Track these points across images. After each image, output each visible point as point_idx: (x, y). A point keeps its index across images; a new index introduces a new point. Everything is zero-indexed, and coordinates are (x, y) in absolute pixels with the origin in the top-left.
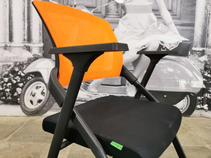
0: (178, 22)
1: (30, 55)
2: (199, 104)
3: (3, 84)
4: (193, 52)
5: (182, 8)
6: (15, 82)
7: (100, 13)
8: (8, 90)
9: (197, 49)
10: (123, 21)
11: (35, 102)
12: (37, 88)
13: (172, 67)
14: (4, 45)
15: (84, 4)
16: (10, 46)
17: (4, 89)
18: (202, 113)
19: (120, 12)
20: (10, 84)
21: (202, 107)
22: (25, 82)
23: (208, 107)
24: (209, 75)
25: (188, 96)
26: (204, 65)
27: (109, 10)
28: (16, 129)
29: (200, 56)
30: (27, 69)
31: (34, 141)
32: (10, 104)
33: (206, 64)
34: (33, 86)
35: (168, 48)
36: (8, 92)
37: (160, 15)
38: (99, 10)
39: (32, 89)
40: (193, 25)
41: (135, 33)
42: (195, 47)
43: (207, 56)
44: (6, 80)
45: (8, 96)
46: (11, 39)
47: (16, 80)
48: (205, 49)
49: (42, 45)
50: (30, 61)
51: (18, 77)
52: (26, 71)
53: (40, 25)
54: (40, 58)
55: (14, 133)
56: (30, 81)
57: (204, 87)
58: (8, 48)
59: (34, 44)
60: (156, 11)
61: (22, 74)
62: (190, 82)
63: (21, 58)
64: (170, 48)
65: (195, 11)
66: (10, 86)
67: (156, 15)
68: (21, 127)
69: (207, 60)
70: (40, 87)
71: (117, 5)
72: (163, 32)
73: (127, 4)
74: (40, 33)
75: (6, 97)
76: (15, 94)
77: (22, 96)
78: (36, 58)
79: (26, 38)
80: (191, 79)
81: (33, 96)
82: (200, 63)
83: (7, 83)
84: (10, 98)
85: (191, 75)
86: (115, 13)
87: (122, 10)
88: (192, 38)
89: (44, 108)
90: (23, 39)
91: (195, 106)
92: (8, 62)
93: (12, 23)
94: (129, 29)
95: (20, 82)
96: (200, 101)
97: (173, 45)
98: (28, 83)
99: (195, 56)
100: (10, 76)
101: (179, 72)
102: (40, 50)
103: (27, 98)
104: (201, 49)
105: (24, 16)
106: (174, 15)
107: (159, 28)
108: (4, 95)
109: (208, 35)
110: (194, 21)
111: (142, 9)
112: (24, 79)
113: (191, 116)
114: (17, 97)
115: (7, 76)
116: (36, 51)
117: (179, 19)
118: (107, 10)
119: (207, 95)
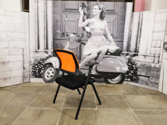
0: (116, 40)
1: (47, 55)
2: (126, 78)
3: (35, 68)
4: (123, 54)
5: (118, 34)
6: (40, 67)
7: (79, 36)
8: (37, 71)
9: (125, 53)
10: (90, 40)
11: (49, 77)
12: (50, 70)
13: (113, 61)
14: (35, 51)
15: (72, 32)
16: (38, 51)
17: (35, 71)
18: (127, 83)
19: (88, 35)
20: (38, 68)
21: (128, 80)
23: (130, 80)
24: (131, 65)
25: (121, 74)
26: (128, 60)
27: (84, 35)
28: (43, 88)
29: (126, 56)
30: (46, 61)
31: (52, 92)
32: (38, 78)
33: (129, 60)
35: (111, 52)
36: (37, 72)
37: (107, 37)
38: (79, 35)
39: (48, 70)
40: (123, 42)
41: (95, 45)
42: (124, 52)
43: (129, 56)
44: (36, 66)
45: (37, 74)
46: (39, 48)
47: (41, 66)
48: (128, 52)
49: (52, 51)
50: (47, 58)
51: (42, 65)
52: (45, 63)
53: (52, 42)
54: (52, 57)
55: (43, 89)
56: (47, 67)
57: (129, 70)
58: (37, 52)
59: (49, 50)
60: (105, 35)
61: (44, 64)
62: (122, 68)
63: (43, 57)
65: (124, 35)
66: (38, 69)
68: (45, 87)
69: (130, 57)
70: (52, 70)
71: (87, 32)
72: (109, 45)
73: (92, 32)
74: (52, 45)
75: (36, 74)
76: (41, 73)
77: (43, 74)
78: (50, 57)
79: (46, 47)
80: (122, 67)
81: (49, 74)
82: (126, 59)
83: (37, 68)
84: (38, 75)
85: (122, 64)
86: (86, 36)
87: (90, 35)
88: (122, 48)
89: (53, 80)
90: (44, 48)
91: (124, 79)
92: (37, 58)
93: (39, 40)
94: (93, 43)
95: (43, 68)
96: (126, 77)
97: (113, 51)
98: (46, 68)
99: (124, 56)
100: (38, 65)
101: (116, 63)
102: (52, 53)
103: (46, 75)
104: (127, 53)
105: (45, 38)
106: (113, 37)
107: (107, 43)
108: (35, 73)
109: (130, 46)
110: (123, 40)
111: (99, 34)
112: (44, 66)
113: (122, 84)
114: (41, 74)
115: (37, 65)
116: (50, 53)
117: (116, 39)
118: (83, 35)
119: (130, 74)
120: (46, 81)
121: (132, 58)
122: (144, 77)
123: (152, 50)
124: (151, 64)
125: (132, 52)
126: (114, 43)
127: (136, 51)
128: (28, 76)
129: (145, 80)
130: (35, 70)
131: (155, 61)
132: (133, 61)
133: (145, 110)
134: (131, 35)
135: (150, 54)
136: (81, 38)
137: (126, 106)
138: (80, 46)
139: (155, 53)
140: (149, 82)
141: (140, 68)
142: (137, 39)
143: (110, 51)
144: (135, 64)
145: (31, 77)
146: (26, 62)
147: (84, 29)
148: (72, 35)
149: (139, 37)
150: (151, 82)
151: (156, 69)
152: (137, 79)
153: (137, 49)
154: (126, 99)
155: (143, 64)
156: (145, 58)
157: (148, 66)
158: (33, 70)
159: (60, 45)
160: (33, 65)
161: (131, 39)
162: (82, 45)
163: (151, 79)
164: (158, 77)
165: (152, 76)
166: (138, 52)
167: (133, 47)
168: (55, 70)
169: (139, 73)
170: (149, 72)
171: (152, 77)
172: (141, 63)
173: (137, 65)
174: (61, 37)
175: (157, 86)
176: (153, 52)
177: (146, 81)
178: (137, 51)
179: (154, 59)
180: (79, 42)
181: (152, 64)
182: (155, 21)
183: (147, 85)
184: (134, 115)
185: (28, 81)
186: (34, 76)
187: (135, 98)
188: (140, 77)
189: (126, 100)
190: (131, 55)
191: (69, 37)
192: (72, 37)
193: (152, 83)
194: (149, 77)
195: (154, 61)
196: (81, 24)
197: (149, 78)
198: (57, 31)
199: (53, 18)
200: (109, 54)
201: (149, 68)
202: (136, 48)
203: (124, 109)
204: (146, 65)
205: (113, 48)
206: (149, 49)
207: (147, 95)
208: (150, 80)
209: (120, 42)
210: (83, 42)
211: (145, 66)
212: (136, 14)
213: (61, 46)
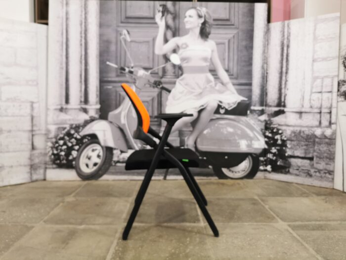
0: (236, 81)
1: (86, 117)
2: (262, 165)
3: (58, 147)
4: (252, 111)
5: (239, 67)
6: (70, 145)
7: (157, 73)
8: (63, 153)
9: (256, 108)
10: (181, 82)
11: (91, 165)
12: (93, 150)
13: (231, 127)
14: (59, 107)
15: (141, 65)
16: (66, 109)
17: (59, 153)
18: (265, 175)
20: (65, 147)
21: (265, 168)
22: (81, 145)
23: (271, 168)
24: (270, 135)
25: (250, 157)
26: (264, 124)
27: (166, 71)
28: (76, 190)
29: (259, 115)
32: (65, 168)
33: (266, 124)
34: (89, 148)
35: (227, 108)
36: (62, 156)
38: (156, 71)
39: (88, 151)
40: (250, 84)
41: (192, 93)
42: (254, 106)
43: (267, 115)
44: (61, 142)
45: (63, 160)
46: (67, 101)
47: (72, 143)
48: (264, 108)
49: (98, 106)
50: (87, 123)
51: (73, 139)
52: (82, 133)
53: (97, 87)
54: (96, 120)
55: (76, 192)
56: (86, 144)
57: (266, 147)
58: (64, 110)
59: (91, 105)
60: (213, 71)
61: (78, 137)
62: (251, 142)
63: (78, 120)
64: (229, 108)
65: (251, 71)
66: (65, 149)
67: (213, 75)
68: (80, 188)
69: (267, 119)
70: (96, 150)
71: (174, 66)
72: (221, 92)
73: (184, 65)
74: (97, 95)
76: (71, 158)
77: (77, 159)
78: (92, 120)
79: (83, 99)
80: (251, 139)
81: (89, 159)
82: (260, 123)
83: (62, 146)
84: (64, 162)
85: (251, 135)
86: (172, 74)
87: (180, 71)
88: (250, 97)
89: (100, 172)
90: (79, 101)
91: (258, 167)
92: (64, 124)
93: (68, 85)
94: (186, 89)
95: (76, 145)
96: (262, 162)
97: (232, 105)
98: (84, 145)
99: (255, 115)
100: (65, 139)
101: (239, 132)
102: (97, 112)
103: (83, 161)
104: (260, 108)
105: (81, 78)
106: (231, 75)
107: (217, 88)
108: (59, 159)
109: (266, 94)
110: (252, 81)
112: (80, 142)
113: (255, 178)
114: (72, 161)
115: (62, 139)
116: (93, 113)
117: (236, 78)
118: (164, 71)
119: (270, 156)
120: (82, 176)
121: (272, 119)
122: (300, 160)
123: (314, 100)
124: (313, 129)
125: (270, 106)
126: (232, 88)
127: (281, 103)
128: (43, 166)
129: (303, 166)
130: (57, 150)
131: (322, 121)
132: (275, 126)
133: (313, 223)
134: (268, 72)
135: (311, 109)
136: (162, 78)
137: (269, 218)
138: (160, 96)
139: (321, 105)
140: (312, 171)
141: (292, 141)
142: (281, 78)
143: (223, 105)
144: (280, 132)
145: (50, 168)
146: (38, 132)
147: (166, 58)
148: (141, 73)
149: (284, 75)
150: (316, 169)
151: (327, 140)
152: (287, 166)
153: (283, 100)
154: (266, 204)
155: (297, 130)
156: (300, 117)
157: (308, 135)
158: (53, 151)
159: (114, 94)
160: (54, 140)
161: (268, 79)
162: (164, 92)
163: (317, 163)
164: (331, 158)
165: (319, 155)
166: (284, 106)
167: (272, 97)
168: (105, 149)
169: (289, 152)
170: (311, 148)
171: (318, 159)
172: (292, 129)
173: (284, 134)
174: (118, 76)
175: (330, 176)
176: (316, 104)
177: (306, 168)
178: (283, 104)
179: (321, 117)
180: (157, 87)
181: (316, 128)
182: (315, 39)
183: (308, 176)
184: (291, 233)
185: (42, 177)
186: (54, 166)
187: (285, 202)
188: (293, 160)
189: (267, 207)
190: (270, 113)
191: (134, 77)
192: (141, 77)
193: (319, 171)
194: (311, 159)
195: (320, 123)
196: (161, 48)
197: (312, 162)
198: (108, 63)
199: (101, 36)
200: (222, 111)
201: (311, 140)
202: (280, 98)
203: (265, 222)
204: (303, 132)
205: (232, 98)
206: (307, 98)
207: (313, 196)
208: (315, 165)
209: (245, 85)
210: (166, 86)
211: (302, 134)
212: (276, 26)
213: (116, 96)
